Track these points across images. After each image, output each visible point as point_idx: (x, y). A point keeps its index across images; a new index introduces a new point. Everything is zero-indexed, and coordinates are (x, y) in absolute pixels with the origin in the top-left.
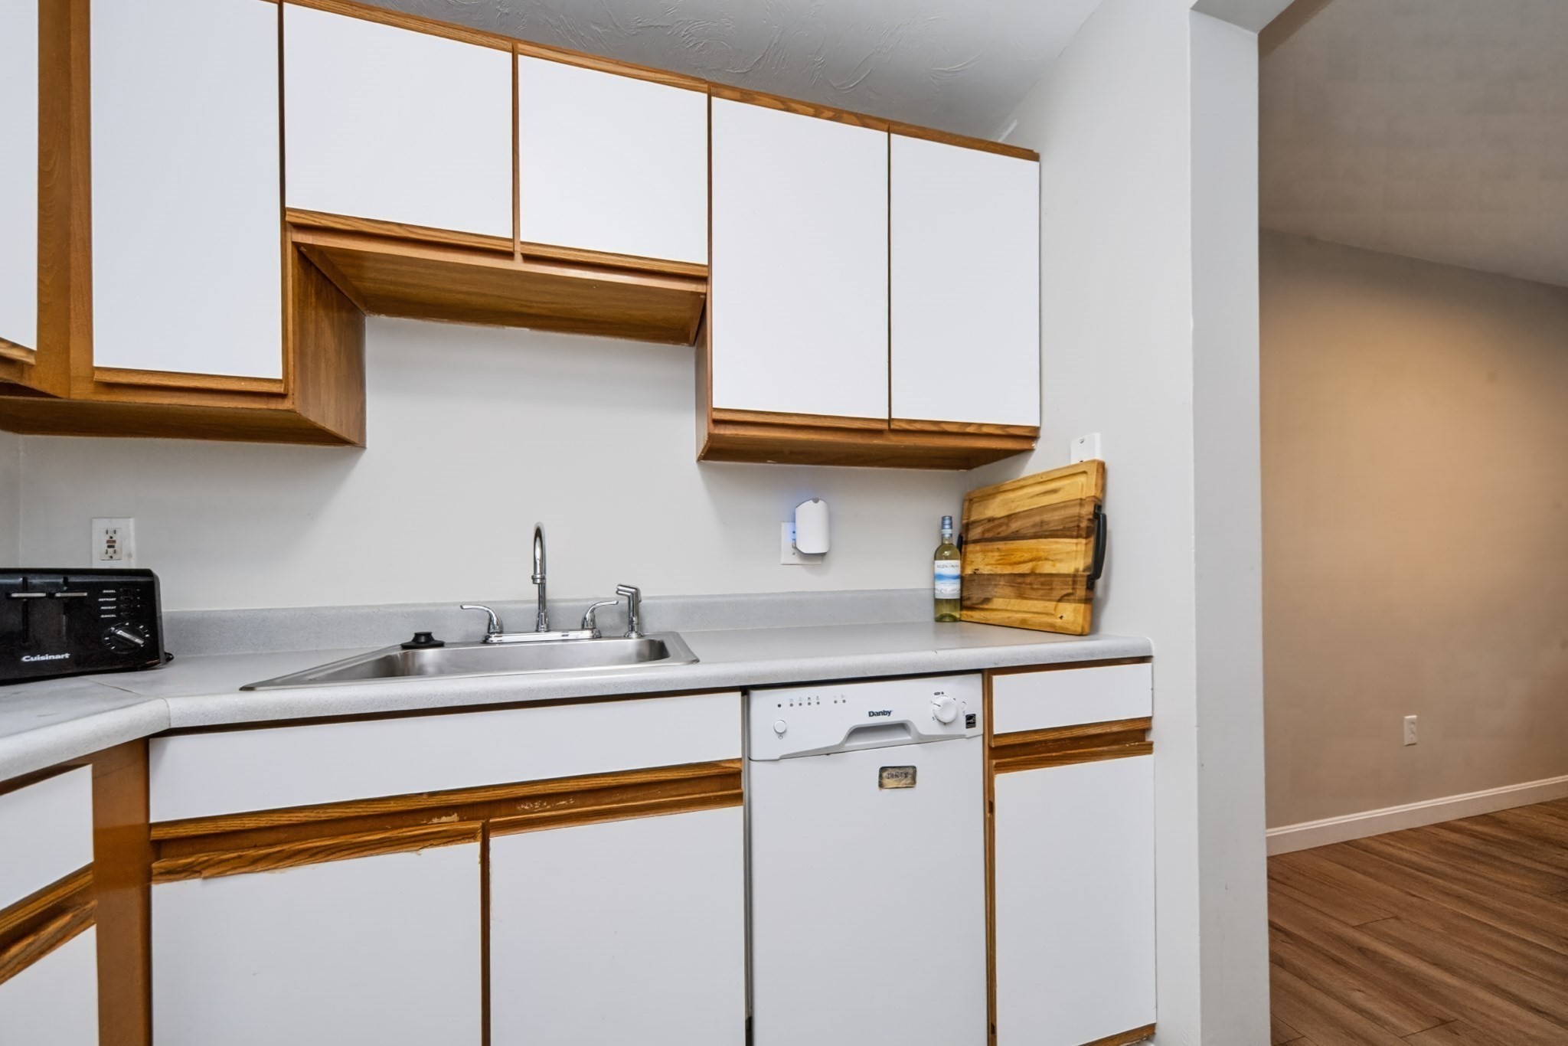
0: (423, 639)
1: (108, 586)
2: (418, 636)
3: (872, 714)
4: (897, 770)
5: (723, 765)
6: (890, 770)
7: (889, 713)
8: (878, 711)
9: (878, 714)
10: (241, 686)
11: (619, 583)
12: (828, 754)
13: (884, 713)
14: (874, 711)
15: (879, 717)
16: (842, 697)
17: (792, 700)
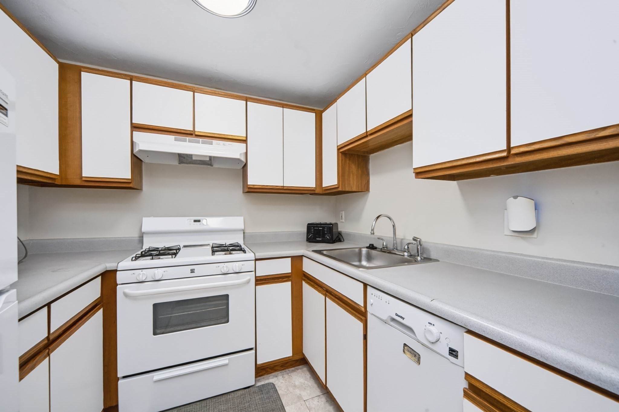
0: (371, 246)
1: (326, 227)
2: (370, 245)
3: (397, 315)
4: (411, 350)
5: (360, 306)
6: (408, 347)
7: (403, 319)
8: (400, 315)
9: (399, 316)
10: (313, 250)
11: (414, 236)
12: (386, 323)
13: (401, 317)
14: (398, 314)
15: (399, 317)
16: (389, 301)
17: (375, 294)
